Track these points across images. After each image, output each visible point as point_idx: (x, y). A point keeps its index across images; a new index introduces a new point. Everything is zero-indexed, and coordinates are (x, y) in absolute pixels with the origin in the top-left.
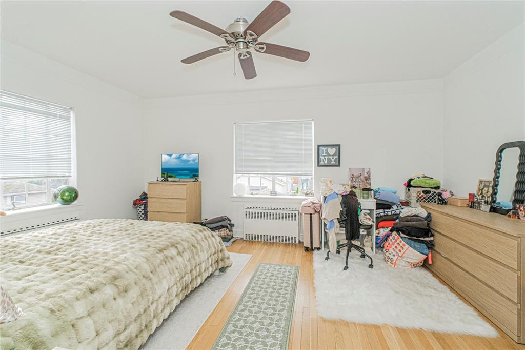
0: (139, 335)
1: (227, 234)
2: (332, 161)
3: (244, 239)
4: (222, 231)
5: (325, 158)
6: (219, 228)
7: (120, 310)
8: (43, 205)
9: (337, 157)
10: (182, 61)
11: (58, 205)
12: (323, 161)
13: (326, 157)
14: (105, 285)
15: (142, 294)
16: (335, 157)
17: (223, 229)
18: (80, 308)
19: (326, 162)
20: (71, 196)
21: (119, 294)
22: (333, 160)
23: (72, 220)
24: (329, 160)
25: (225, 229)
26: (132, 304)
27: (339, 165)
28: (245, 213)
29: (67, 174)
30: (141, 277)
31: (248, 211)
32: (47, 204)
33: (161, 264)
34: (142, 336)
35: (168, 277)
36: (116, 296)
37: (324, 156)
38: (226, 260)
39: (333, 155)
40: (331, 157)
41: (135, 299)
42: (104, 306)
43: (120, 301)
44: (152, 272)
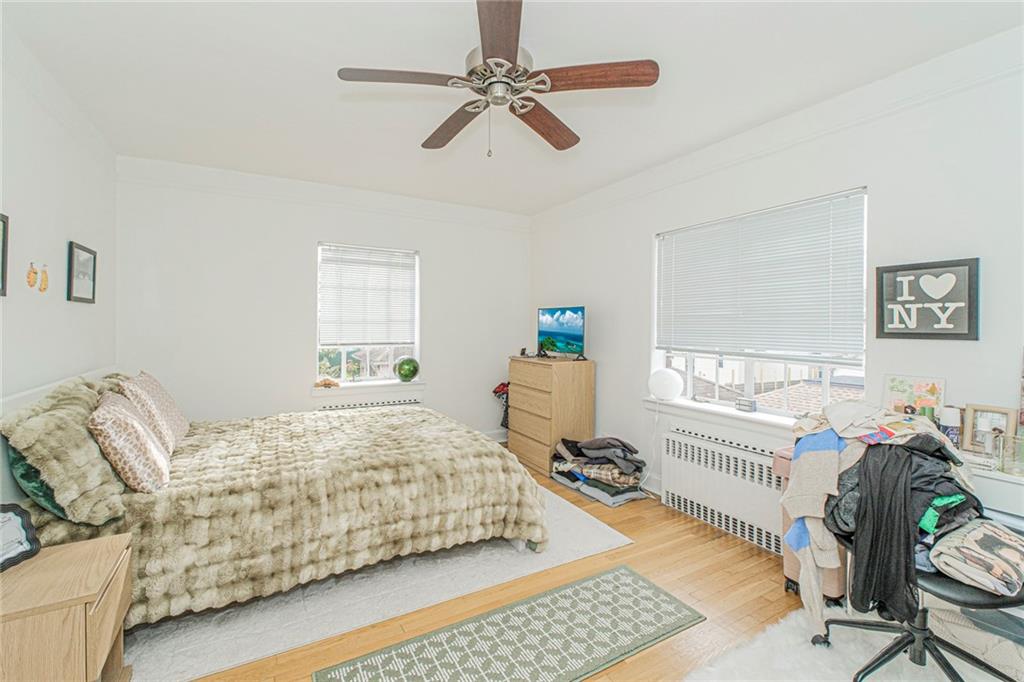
0: (276, 576)
1: (613, 479)
2: (938, 321)
3: (663, 501)
4: (603, 469)
5: (908, 311)
6: (600, 461)
7: (251, 528)
8: (386, 378)
9: (962, 304)
10: (424, 145)
11: (398, 381)
12: (902, 321)
13: (914, 308)
14: (252, 490)
15: (294, 521)
16: (952, 306)
17: (607, 466)
18: (204, 507)
19: (912, 324)
20: (409, 371)
21: (261, 508)
22: (943, 317)
23: (410, 403)
24: (926, 316)
25: (612, 466)
26: (275, 528)
27: (972, 334)
28: (665, 442)
29: (409, 341)
30: (304, 496)
31: (672, 437)
32: (390, 379)
33: (351, 489)
34: (281, 579)
35: (354, 513)
36: (257, 508)
37: (903, 303)
38: (524, 526)
39: (943, 300)
40: (935, 307)
41: (280, 524)
42: (234, 515)
43: (257, 517)
44: (328, 496)
